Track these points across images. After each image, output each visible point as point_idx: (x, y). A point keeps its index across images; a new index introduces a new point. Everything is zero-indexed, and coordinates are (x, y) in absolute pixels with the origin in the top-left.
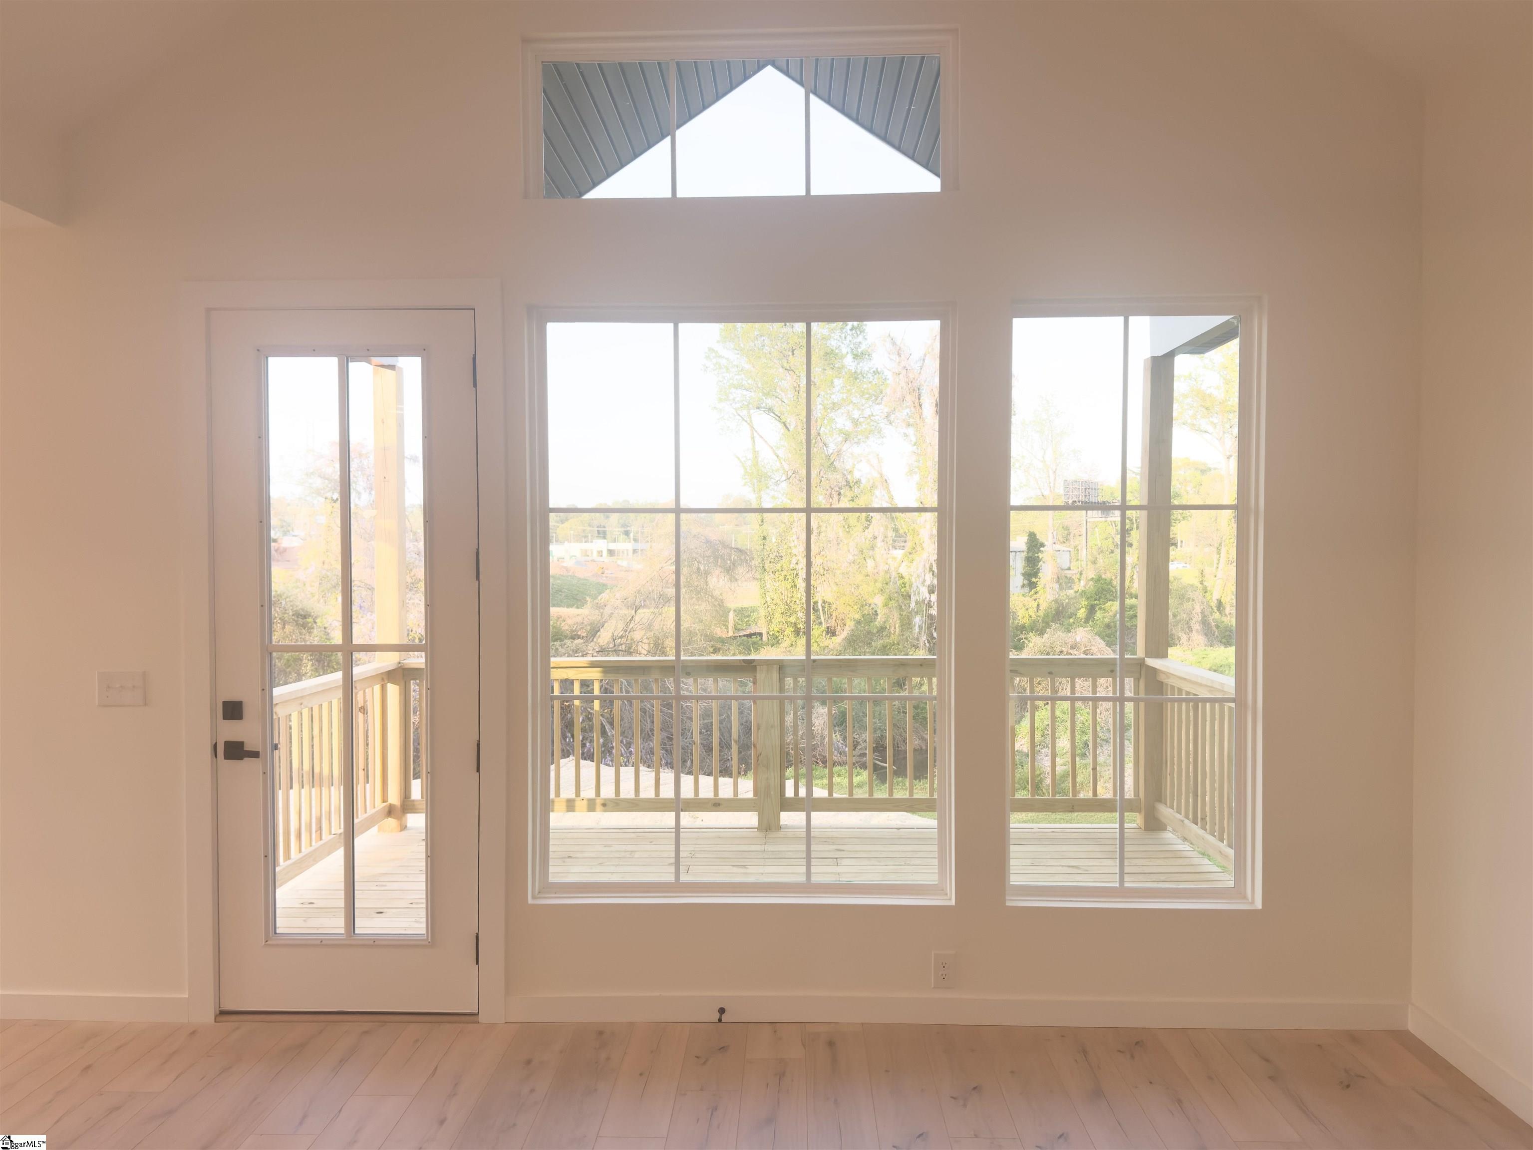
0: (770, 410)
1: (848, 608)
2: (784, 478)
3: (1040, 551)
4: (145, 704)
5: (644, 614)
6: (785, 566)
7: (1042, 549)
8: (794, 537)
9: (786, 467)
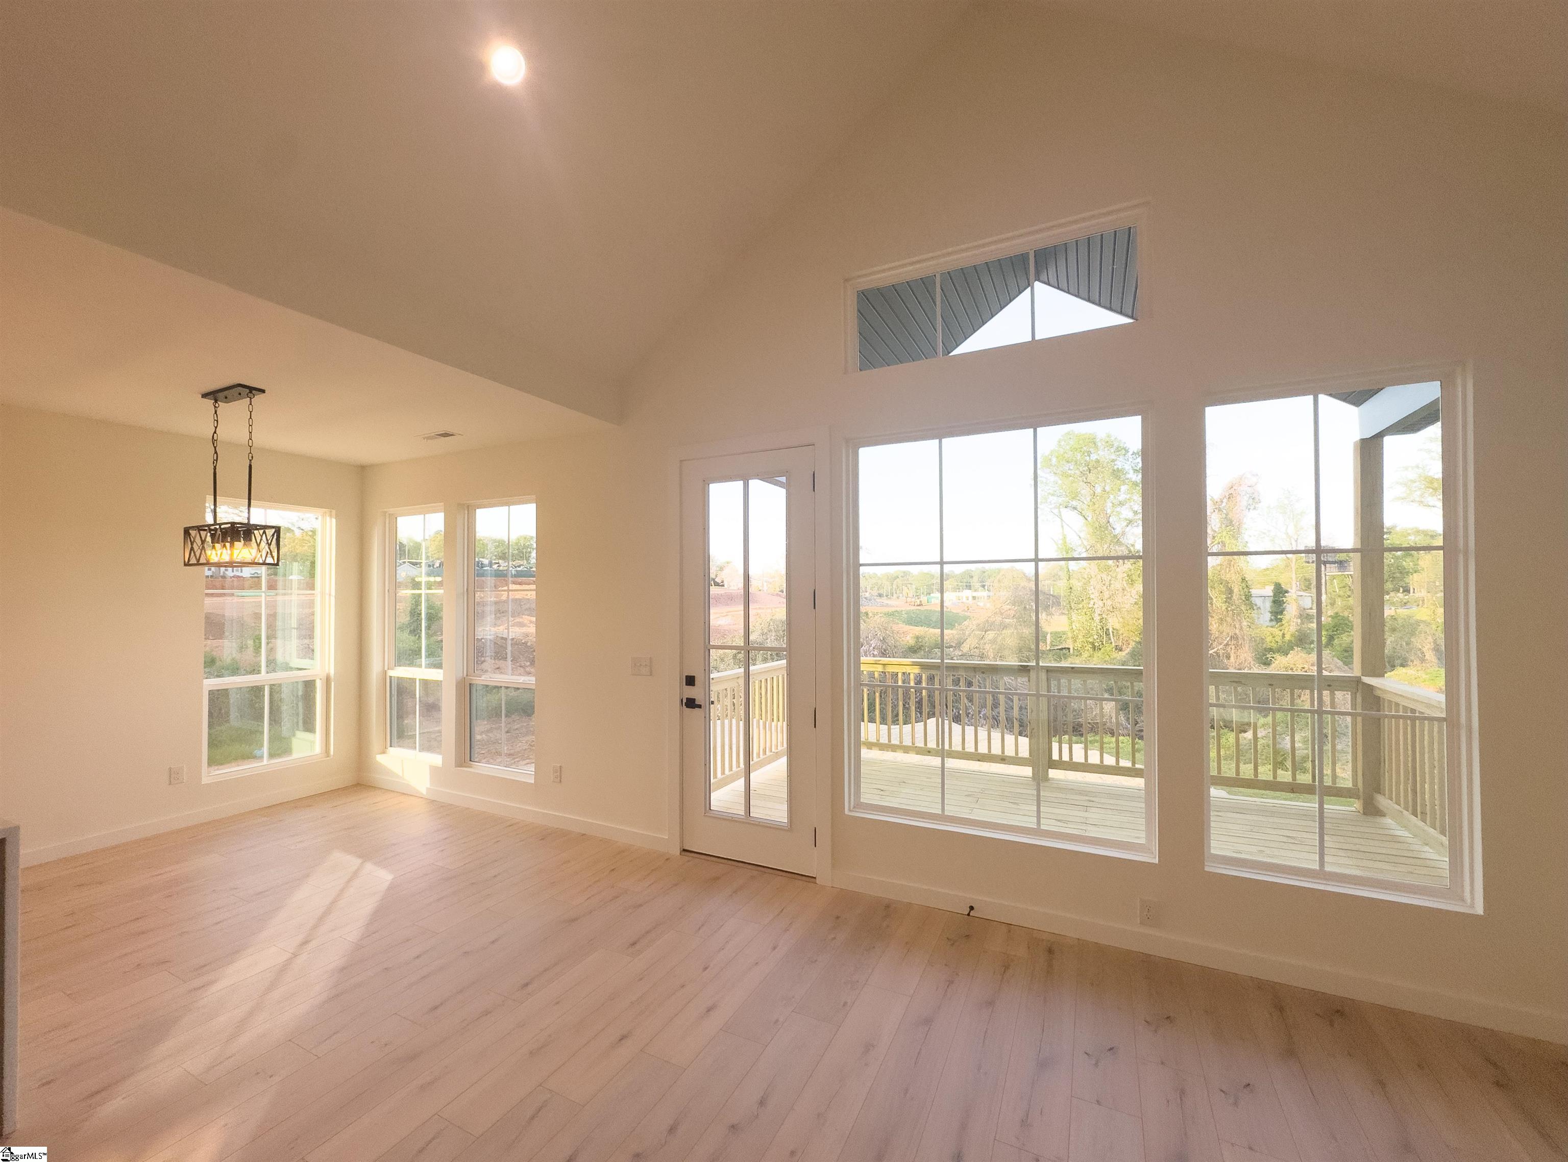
0: (1075, 508)
1: (1132, 633)
2: (1084, 550)
3: (1285, 597)
4: (651, 675)
5: (991, 635)
6: (1085, 606)
7: (1286, 594)
8: (1092, 587)
9: (1086, 543)
